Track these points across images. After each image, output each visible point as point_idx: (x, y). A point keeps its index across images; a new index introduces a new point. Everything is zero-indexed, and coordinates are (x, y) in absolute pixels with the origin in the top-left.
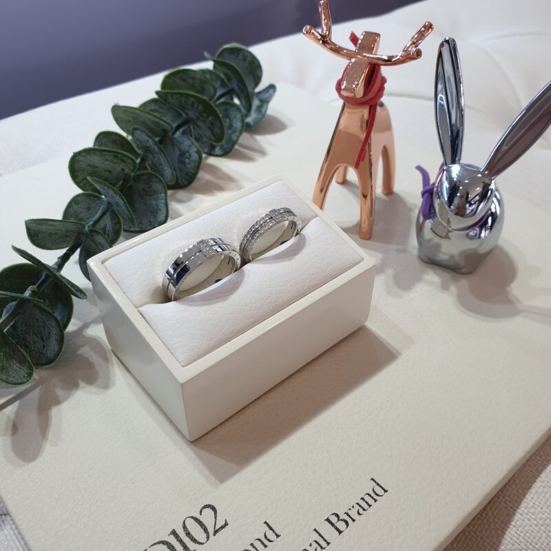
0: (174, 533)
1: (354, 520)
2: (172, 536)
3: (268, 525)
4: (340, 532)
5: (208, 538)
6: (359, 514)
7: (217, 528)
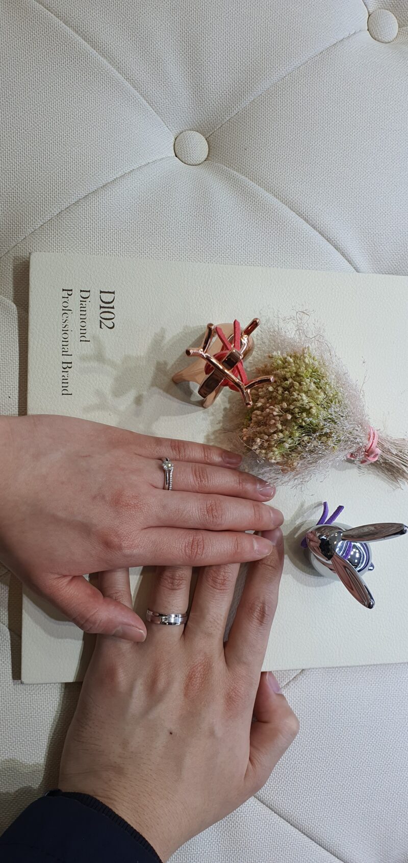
0: (113, 308)
1: (63, 372)
2: (112, 306)
3: (88, 341)
4: (63, 363)
5: (101, 317)
6: (63, 376)
7: (102, 324)
